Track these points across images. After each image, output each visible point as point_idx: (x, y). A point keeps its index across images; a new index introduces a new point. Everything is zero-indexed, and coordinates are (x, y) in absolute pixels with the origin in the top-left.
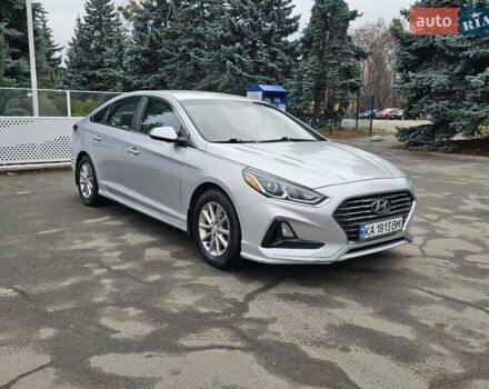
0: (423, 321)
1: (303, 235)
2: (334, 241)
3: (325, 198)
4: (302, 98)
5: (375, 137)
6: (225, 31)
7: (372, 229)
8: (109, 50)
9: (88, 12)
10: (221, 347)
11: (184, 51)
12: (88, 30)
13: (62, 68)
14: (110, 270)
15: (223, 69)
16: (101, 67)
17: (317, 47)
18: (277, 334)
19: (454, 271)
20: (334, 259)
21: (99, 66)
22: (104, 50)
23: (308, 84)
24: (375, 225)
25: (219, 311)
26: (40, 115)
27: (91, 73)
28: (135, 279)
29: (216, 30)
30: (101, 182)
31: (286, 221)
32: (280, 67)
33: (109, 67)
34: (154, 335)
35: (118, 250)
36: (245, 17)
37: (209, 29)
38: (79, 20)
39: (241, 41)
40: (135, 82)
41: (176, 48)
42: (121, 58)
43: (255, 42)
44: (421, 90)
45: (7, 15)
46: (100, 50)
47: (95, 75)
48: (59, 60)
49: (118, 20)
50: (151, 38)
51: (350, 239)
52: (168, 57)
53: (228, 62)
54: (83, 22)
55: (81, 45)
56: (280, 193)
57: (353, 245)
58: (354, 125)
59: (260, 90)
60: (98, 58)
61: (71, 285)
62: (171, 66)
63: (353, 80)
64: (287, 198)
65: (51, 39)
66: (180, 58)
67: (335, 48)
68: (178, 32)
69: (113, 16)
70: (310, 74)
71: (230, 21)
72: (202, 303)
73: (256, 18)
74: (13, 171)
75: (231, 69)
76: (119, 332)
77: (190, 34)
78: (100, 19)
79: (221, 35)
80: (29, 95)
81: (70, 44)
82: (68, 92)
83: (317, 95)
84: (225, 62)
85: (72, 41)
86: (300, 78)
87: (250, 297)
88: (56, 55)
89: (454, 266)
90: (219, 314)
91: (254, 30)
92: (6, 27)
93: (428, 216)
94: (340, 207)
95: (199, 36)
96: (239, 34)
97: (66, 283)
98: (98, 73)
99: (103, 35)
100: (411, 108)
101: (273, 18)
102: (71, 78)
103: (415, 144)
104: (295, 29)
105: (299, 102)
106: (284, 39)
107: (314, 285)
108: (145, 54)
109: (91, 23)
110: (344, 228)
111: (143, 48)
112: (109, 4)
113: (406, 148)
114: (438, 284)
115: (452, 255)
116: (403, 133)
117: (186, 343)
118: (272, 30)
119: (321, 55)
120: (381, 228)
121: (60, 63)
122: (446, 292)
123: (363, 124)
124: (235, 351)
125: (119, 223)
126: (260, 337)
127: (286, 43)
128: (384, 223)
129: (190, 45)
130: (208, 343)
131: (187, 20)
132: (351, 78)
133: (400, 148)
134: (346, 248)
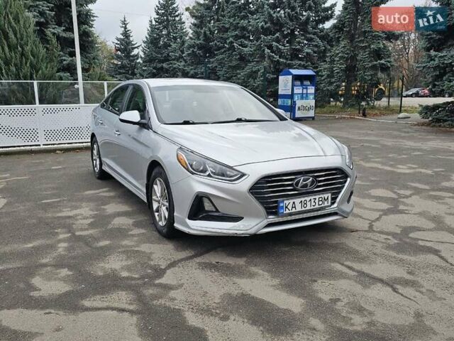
0: (320, 295)
1: (224, 209)
2: (254, 215)
3: (243, 175)
4: (333, 80)
5: (402, 115)
6: (266, 23)
7: (293, 205)
8: (174, 46)
9: (158, 14)
10: (113, 309)
11: (232, 42)
12: (158, 29)
13: (139, 63)
14: (74, 234)
15: (263, 57)
16: (168, 60)
17: (348, 32)
18: (173, 299)
19: (389, 247)
20: (252, 231)
21: (167, 59)
22: (170, 46)
23: (339, 66)
24: (297, 201)
25: (136, 276)
26: (85, 103)
27: (159, 66)
28: (87, 244)
29: (258, 22)
30: (103, 159)
31: (207, 196)
32: (315, 52)
33: (174, 60)
34: (67, 294)
35: (93, 217)
36: (284, 9)
37: (252, 22)
38: (151, 21)
39: (280, 30)
40: (192, 72)
41: (225, 40)
42: (182, 52)
43: (293, 31)
44: (444, 68)
45: (66, 21)
46: (166, 46)
47: (162, 67)
48: (137, 56)
49: (181, 19)
50: (205, 33)
51: (269, 213)
52: (219, 48)
53: (267, 51)
54: (154, 23)
55: (152, 43)
56: (204, 171)
57: (272, 219)
58: (386, 104)
59: (290, 74)
60: (165, 52)
61: (32, 247)
62: (221, 57)
63: (383, 61)
64: (209, 175)
65: (131, 39)
66: (229, 49)
67: (365, 32)
68: (227, 26)
69: (177, 16)
70: (341, 58)
71: (269, 13)
72: (128, 268)
73: (293, 9)
74: (61, 150)
75: (269, 56)
76: (40, 290)
77: (236, 28)
78: (167, 19)
79: (262, 27)
80: (76, 86)
81: (144, 42)
82: (105, 83)
83: (348, 77)
84: (264, 50)
85: (146, 40)
86: (332, 61)
87: (173, 265)
88: (135, 52)
89: (393, 241)
90: (135, 279)
91: (292, 20)
92: (64, 30)
93: (402, 192)
94: (257, 183)
95: (244, 29)
96: (278, 25)
97: (30, 245)
98: (165, 65)
99: (169, 33)
100: (434, 86)
101: (310, 8)
102: (144, 70)
103: (438, 120)
104: (332, 16)
105: (331, 83)
106: (321, 26)
107: (240, 255)
108: (200, 47)
109: (160, 23)
110: (262, 203)
111: (198, 42)
112: (175, 6)
113: (428, 125)
114: (363, 259)
115: (398, 231)
116: (427, 110)
117: (87, 303)
118: (308, 18)
119: (352, 38)
120: (303, 204)
121: (137, 59)
122: (365, 268)
123: (394, 102)
124: (125, 313)
125: (112, 194)
126: (155, 302)
127: (322, 30)
128: (308, 199)
129: (237, 37)
130: (105, 304)
131: (234, 16)
132: (381, 60)
133: (423, 124)
134: (265, 222)
